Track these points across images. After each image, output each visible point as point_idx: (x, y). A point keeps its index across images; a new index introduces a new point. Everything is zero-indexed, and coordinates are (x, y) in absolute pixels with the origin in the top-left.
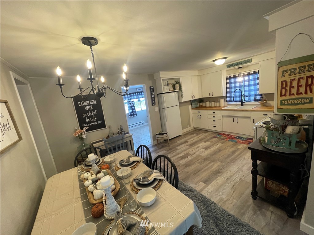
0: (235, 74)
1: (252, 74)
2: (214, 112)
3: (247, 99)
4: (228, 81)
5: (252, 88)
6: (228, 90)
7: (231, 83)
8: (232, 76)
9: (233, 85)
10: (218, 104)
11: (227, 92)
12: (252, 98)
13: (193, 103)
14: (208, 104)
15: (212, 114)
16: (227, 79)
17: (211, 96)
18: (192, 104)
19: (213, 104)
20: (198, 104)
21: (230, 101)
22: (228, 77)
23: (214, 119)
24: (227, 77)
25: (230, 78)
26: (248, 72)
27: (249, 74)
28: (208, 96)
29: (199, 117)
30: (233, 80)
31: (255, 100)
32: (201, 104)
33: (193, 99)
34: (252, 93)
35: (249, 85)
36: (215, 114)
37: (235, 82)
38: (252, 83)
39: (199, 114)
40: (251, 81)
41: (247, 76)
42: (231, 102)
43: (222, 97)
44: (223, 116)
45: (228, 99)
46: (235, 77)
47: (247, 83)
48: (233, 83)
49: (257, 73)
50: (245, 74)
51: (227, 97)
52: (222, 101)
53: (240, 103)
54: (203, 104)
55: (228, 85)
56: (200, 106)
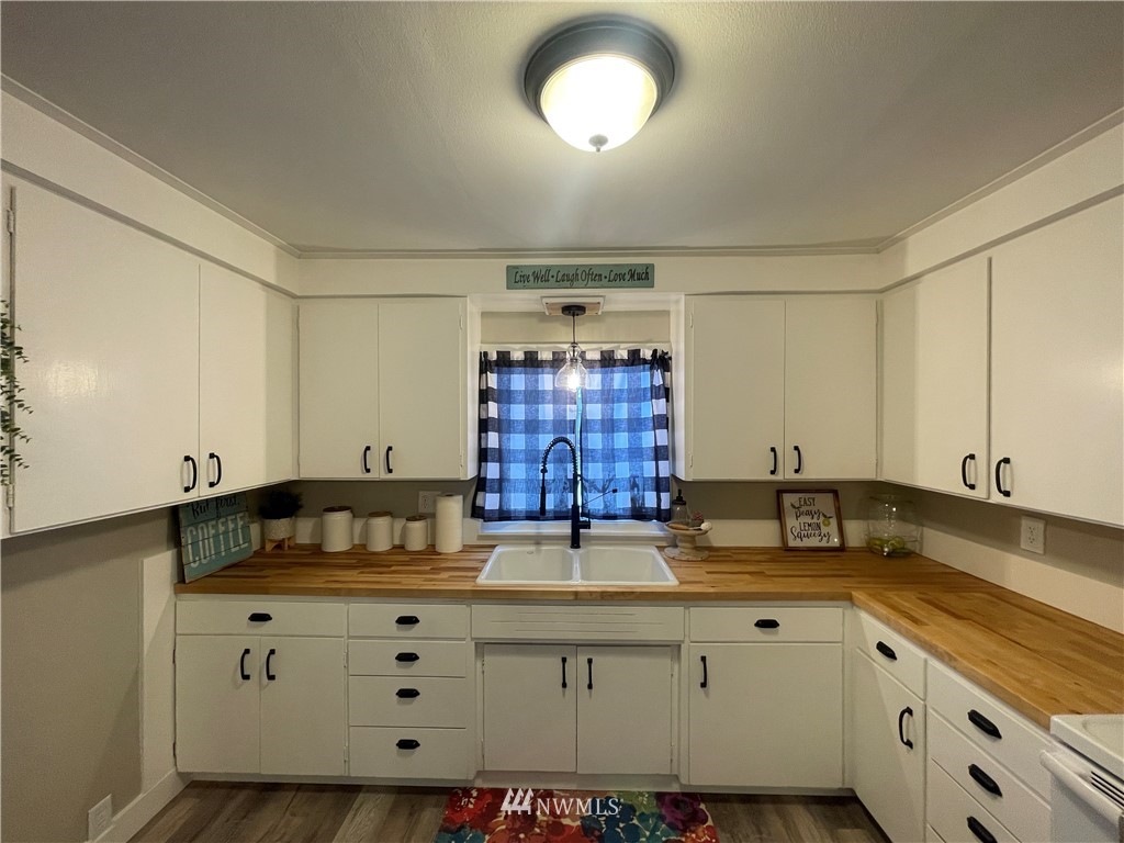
0: (533, 347)
1: (625, 363)
2: (407, 609)
3: (596, 503)
4: (493, 380)
5: (622, 440)
6: (493, 440)
7: (504, 396)
8: (518, 355)
9: (518, 412)
10: (417, 536)
11: (483, 455)
12: (623, 501)
13: (195, 525)
14: (339, 532)
15: (394, 628)
16: (485, 366)
17: (379, 473)
18: (187, 538)
19: (382, 535)
20: (255, 529)
21: (504, 515)
22: (493, 357)
23: (407, 677)
24: (486, 354)
25: (503, 363)
26: (606, 347)
27: (607, 361)
28: (353, 472)
29: (255, 665)
30: (518, 381)
31: (638, 514)
32: (280, 528)
33: (203, 492)
34: (623, 470)
35: (609, 426)
36: (416, 630)
37: (533, 397)
38: (622, 411)
39: (260, 638)
40: (619, 401)
41: (598, 369)
42: (509, 519)
43: (449, 487)
44: (484, 647)
45: (491, 501)
46: (531, 362)
47: (595, 411)
48: (521, 397)
49: (645, 361)
50: (589, 356)
51: (481, 484)
52: (453, 510)
53: (564, 528)
54: (294, 528)
55: (493, 409)
56: (269, 547)
